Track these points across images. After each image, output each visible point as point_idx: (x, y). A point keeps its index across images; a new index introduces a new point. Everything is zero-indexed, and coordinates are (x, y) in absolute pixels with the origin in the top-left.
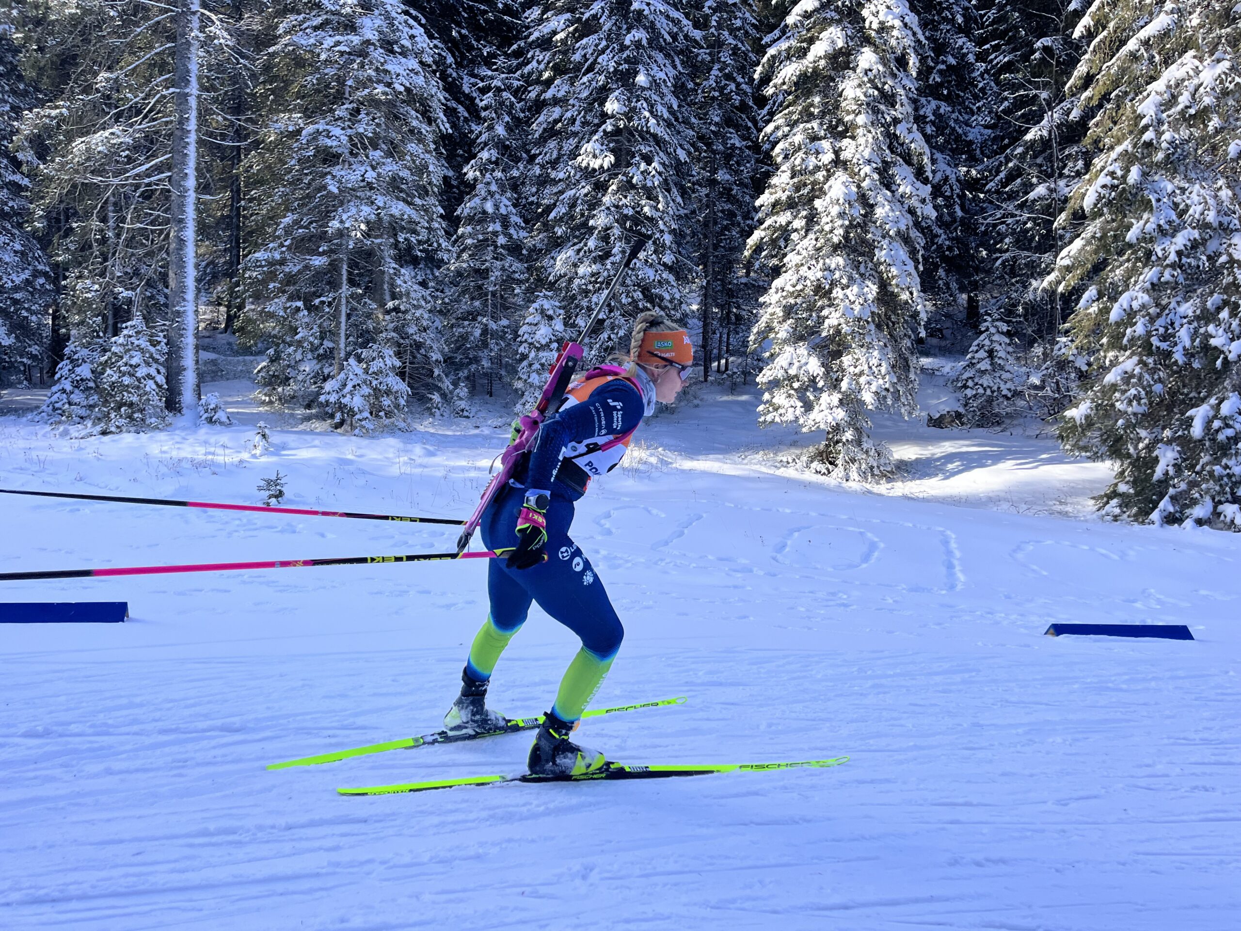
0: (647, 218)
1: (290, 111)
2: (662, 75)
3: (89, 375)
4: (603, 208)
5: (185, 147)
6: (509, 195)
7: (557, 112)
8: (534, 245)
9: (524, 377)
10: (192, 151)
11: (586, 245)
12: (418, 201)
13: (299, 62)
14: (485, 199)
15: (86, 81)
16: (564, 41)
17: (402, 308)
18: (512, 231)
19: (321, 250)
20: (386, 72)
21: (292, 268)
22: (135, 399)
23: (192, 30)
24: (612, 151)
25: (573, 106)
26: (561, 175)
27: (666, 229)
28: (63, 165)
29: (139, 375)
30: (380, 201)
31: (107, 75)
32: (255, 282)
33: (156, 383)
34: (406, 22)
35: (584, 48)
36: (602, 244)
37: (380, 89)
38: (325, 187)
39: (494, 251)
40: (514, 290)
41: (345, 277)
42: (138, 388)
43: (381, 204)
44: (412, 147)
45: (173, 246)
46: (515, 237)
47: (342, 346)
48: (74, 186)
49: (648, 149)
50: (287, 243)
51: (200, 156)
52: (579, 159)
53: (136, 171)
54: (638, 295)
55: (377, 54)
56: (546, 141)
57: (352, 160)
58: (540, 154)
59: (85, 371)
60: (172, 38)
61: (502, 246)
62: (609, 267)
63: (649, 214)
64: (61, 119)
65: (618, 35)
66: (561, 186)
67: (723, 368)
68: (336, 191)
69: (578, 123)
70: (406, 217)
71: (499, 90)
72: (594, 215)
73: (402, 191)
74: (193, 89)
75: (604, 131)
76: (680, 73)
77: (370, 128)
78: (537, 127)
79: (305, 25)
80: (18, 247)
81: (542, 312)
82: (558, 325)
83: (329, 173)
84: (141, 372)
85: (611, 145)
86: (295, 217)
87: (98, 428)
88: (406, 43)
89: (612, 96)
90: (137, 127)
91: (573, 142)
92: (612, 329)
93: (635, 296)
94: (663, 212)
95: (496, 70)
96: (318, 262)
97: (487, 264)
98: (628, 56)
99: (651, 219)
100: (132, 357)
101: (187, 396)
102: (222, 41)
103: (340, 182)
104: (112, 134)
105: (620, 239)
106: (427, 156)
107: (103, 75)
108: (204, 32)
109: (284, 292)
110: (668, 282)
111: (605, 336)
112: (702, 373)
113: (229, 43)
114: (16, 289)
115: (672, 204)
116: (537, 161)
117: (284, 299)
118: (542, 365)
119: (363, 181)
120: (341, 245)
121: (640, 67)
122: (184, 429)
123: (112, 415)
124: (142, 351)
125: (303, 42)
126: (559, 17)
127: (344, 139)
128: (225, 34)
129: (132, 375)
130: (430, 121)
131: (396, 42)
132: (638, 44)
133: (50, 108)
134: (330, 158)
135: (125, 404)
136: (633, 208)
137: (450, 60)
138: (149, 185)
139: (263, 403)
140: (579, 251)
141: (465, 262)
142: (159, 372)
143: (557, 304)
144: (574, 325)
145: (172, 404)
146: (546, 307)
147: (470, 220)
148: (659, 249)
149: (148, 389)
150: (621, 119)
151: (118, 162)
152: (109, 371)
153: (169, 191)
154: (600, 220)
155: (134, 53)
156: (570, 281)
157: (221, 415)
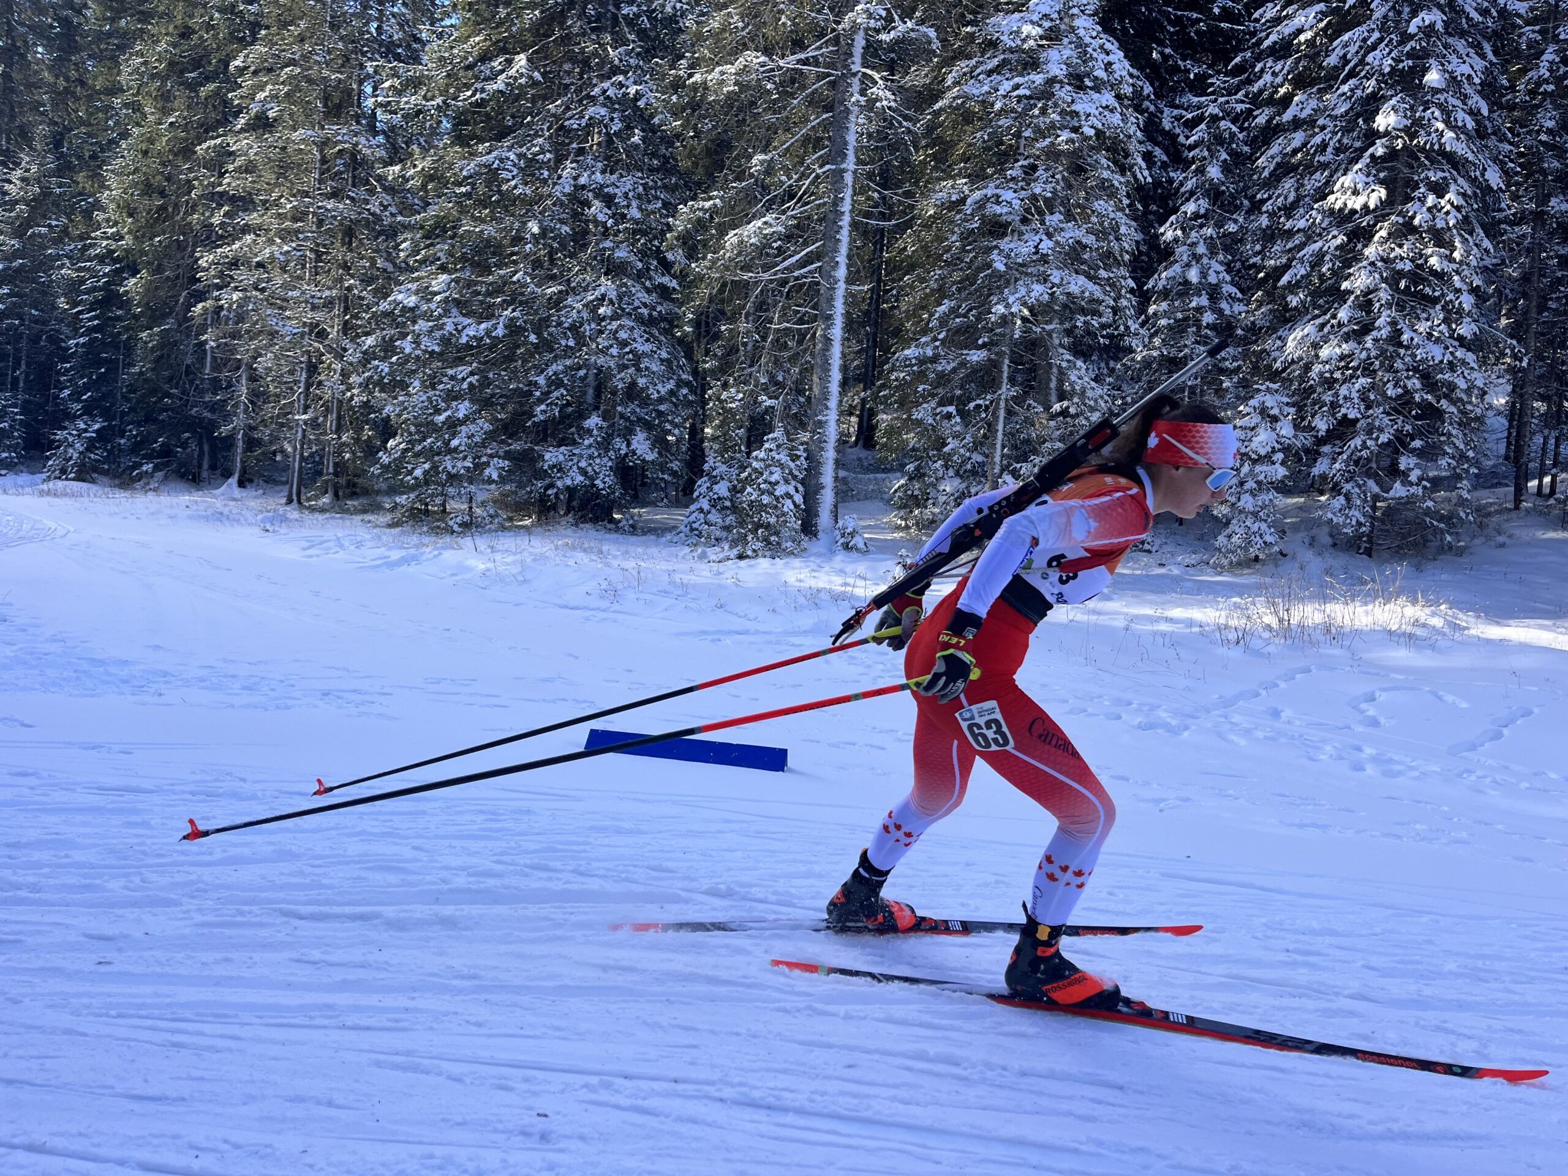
0: (1433, 272)
1: (953, 178)
2: (1465, 69)
3: (726, 494)
4: (1365, 263)
5: (838, 232)
6: (1221, 257)
7: (1298, 138)
8: (1253, 323)
9: (1233, 499)
10: (844, 236)
11: (1334, 317)
12: (1103, 274)
13: (968, 117)
14: (1188, 265)
15: (740, 166)
16: (1310, 43)
17: (1072, 410)
18: (1224, 305)
19: (980, 342)
20: (1075, 114)
21: (945, 366)
22: (773, 520)
23: (852, 95)
24: (1381, 182)
25: (1323, 128)
26: (1302, 224)
27: (1465, 287)
28: (714, 262)
29: (777, 493)
30: (1056, 277)
31: (762, 157)
32: (903, 385)
33: (794, 503)
34: (1102, 47)
35: (1346, 46)
36: (1359, 314)
37: (1065, 135)
38: (989, 265)
39: (1198, 333)
40: (1222, 382)
41: (1005, 375)
42: (776, 507)
43: (1057, 281)
44: (1100, 205)
45: (819, 346)
46: (1227, 312)
47: (997, 459)
48: (724, 285)
49: (1440, 174)
50: (941, 336)
51: (852, 241)
52: (1331, 198)
53: (786, 263)
54: (1415, 383)
55: (1064, 93)
56: (1279, 181)
57: (1023, 228)
58: (1270, 198)
59: (722, 489)
60: (828, 108)
61: (1208, 326)
62: (1369, 345)
63: (1437, 267)
64: (714, 211)
65: (1397, 23)
66: (1298, 239)
67: (1546, 490)
68: (1002, 268)
69: (1329, 150)
70: (1087, 294)
71: (1215, 119)
72: (1350, 275)
73: (1084, 262)
74: (850, 164)
75: (1372, 156)
76: (1491, 62)
77: (1049, 187)
78: (1265, 162)
79: (978, 71)
80: (664, 355)
81: (1263, 411)
82: (1286, 429)
83: (996, 247)
84: (780, 490)
85: (1382, 175)
86: (953, 304)
87: (735, 552)
88: (1101, 73)
89: (1387, 107)
90: (789, 213)
91: (1320, 177)
92: (1369, 432)
93: (1409, 384)
94: (1461, 263)
95: (1212, 93)
96: (976, 356)
97: (1186, 350)
98: (1413, 49)
99: (1440, 275)
100: (771, 473)
101: (824, 518)
102: (885, 103)
103: (1008, 257)
104: (765, 223)
105: (1389, 305)
106: (1119, 214)
107: (759, 157)
108: (865, 95)
109: (933, 395)
110: (1464, 363)
111: (1357, 442)
112: (1511, 497)
113: (893, 104)
114: (661, 400)
115: (1475, 250)
116: (1264, 209)
117: (933, 404)
118: (1259, 483)
119: (1037, 253)
120: (1004, 335)
121: (1432, 61)
122: (819, 555)
123: (749, 538)
124: (782, 466)
125: (976, 92)
126: (1308, 10)
127: (1016, 203)
128: (888, 94)
129: (770, 493)
130: (1123, 170)
131: (1088, 75)
132: (1429, 31)
133: (704, 200)
134: (997, 228)
135: (761, 526)
136: (1412, 261)
137: (1148, 89)
138: (797, 279)
139: (898, 528)
140: (1322, 326)
141: (1158, 347)
142: (797, 491)
143: (1286, 400)
144: (1310, 428)
145: (809, 528)
146: (1268, 404)
147: (1165, 294)
148: (1452, 315)
149: (785, 509)
150: (1398, 137)
151: (768, 255)
152: (749, 489)
153: (818, 284)
154: (1359, 280)
155: (788, 130)
156: (1307, 368)
157: (858, 541)
